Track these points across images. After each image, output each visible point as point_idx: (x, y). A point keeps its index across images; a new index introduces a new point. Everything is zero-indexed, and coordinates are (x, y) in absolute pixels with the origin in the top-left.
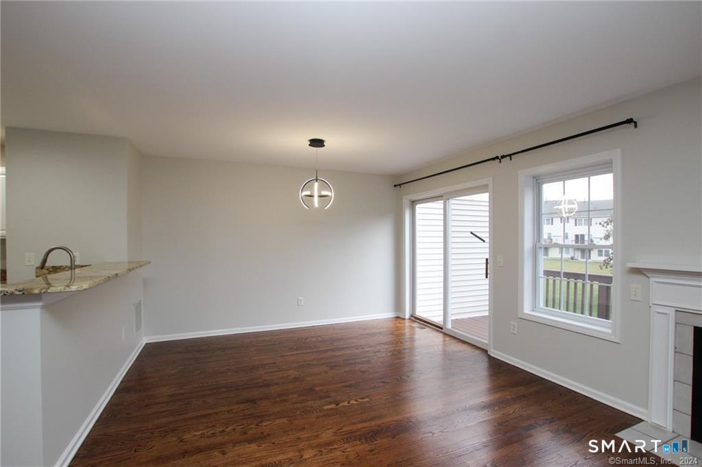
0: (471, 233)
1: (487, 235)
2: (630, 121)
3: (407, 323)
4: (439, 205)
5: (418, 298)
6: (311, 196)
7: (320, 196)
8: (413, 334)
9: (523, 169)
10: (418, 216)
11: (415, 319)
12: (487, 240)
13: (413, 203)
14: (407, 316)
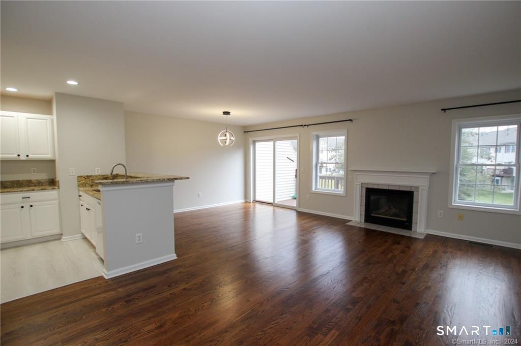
0: (288, 158)
1: (296, 159)
2: (350, 120)
3: (252, 204)
4: (271, 143)
5: (257, 191)
6: (226, 139)
7: (230, 139)
8: (254, 208)
9: (314, 131)
10: (257, 149)
11: (256, 201)
12: (296, 161)
13: (254, 142)
14: (252, 201)
